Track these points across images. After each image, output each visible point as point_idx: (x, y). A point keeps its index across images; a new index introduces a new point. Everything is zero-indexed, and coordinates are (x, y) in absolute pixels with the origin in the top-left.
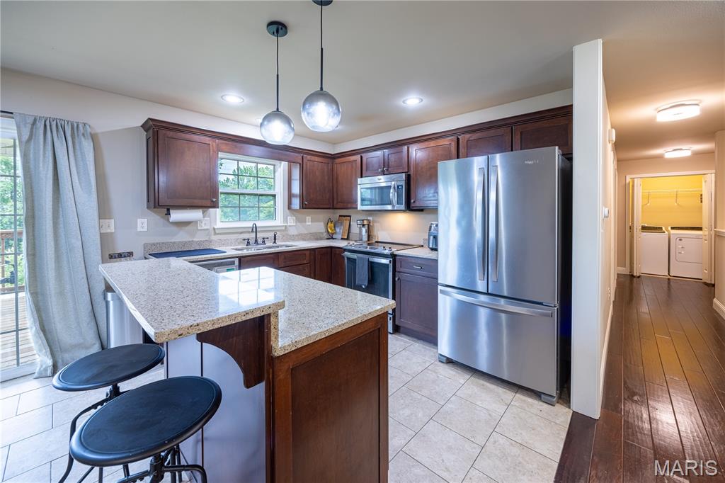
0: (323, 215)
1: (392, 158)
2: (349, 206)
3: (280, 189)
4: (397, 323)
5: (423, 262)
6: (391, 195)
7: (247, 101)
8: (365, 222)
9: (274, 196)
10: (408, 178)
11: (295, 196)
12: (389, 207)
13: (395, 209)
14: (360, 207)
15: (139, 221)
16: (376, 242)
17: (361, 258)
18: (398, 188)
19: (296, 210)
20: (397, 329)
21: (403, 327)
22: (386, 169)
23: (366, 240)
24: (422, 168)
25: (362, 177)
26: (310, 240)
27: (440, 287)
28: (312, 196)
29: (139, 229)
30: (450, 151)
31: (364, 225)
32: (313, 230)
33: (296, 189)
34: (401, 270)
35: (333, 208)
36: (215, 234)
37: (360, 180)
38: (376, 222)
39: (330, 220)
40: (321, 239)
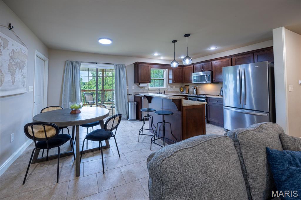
0: (179, 85)
1: (205, 66)
2: (189, 82)
3: (165, 77)
4: (208, 120)
5: (218, 99)
6: (205, 78)
7: (159, 54)
8: (195, 88)
9: (164, 79)
10: (212, 73)
11: (170, 79)
12: (204, 82)
13: (207, 82)
14: (193, 82)
15: (133, 86)
16: (200, 94)
17: (194, 98)
18: (208, 76)
19: (170, 84)
20: (208, 122)
21: (211, 121)
22: (203, 69)
23: (196, 93)
24: (217, 69)
25: (194, 72)
26: (175, 93)
27: (224, 107)
28: (176, 79)
29: (133, 88)
30: (228, 63)
31: (194, 89)
32: (176, 90)
33: (171, 77)
34: (210, 102)
35: (183, 83)
36: (149, 90)
37: (193, 74)
38: (199, 87)
39: (181, 87)
40: (179, 93)
